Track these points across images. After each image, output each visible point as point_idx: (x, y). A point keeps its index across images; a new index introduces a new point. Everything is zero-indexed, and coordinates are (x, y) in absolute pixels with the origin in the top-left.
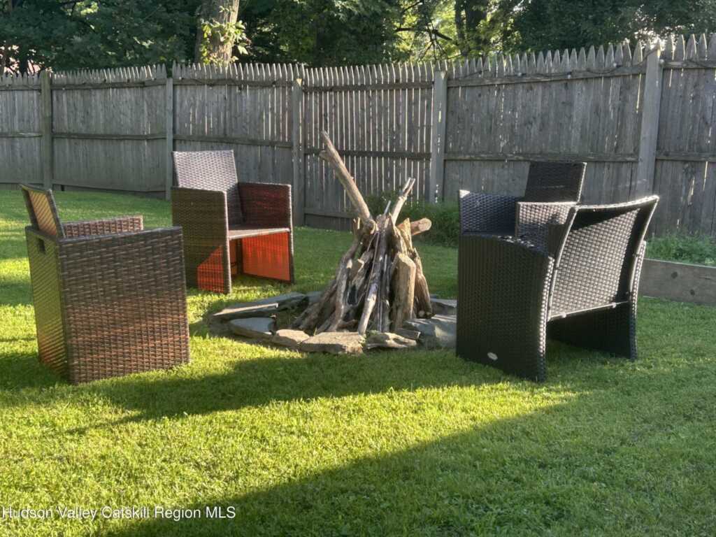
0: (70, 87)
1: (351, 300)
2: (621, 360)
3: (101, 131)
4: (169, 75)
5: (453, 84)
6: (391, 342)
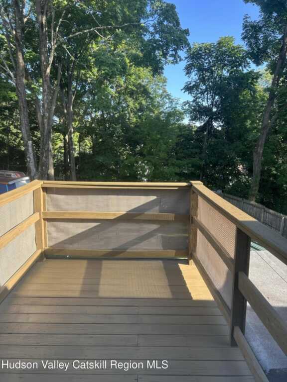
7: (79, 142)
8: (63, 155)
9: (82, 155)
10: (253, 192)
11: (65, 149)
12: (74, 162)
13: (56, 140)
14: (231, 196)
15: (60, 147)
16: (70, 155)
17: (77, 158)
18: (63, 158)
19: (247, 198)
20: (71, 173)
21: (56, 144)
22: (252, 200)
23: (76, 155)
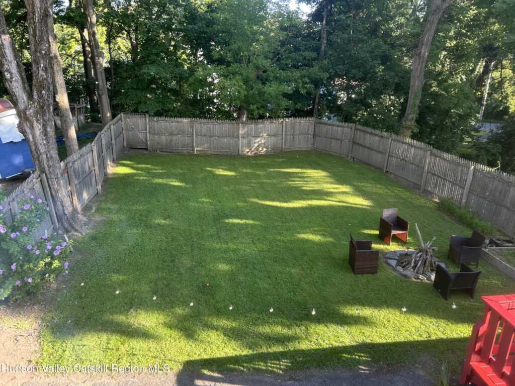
0: (360, 130)
1: (415, 263)
2: (469, 297)
3: (367, 145)
4: (390, 136)
5: (476, 170)
6: (420, 278)
7: (108, 41)
8: (82, 65)
9: (115, 64)
10: (409, 123)
11: (85, 55)
12: (104, 78)
13: (69, 40)
14: (369, 130)
15: (77, 53)
16: (95, 64)
17: (107, 70)
18: (83, 69)
19: (397, 133)
20: (100, 96)
21: (70, 48)
22: (406, 136)
23: (105, 65)
